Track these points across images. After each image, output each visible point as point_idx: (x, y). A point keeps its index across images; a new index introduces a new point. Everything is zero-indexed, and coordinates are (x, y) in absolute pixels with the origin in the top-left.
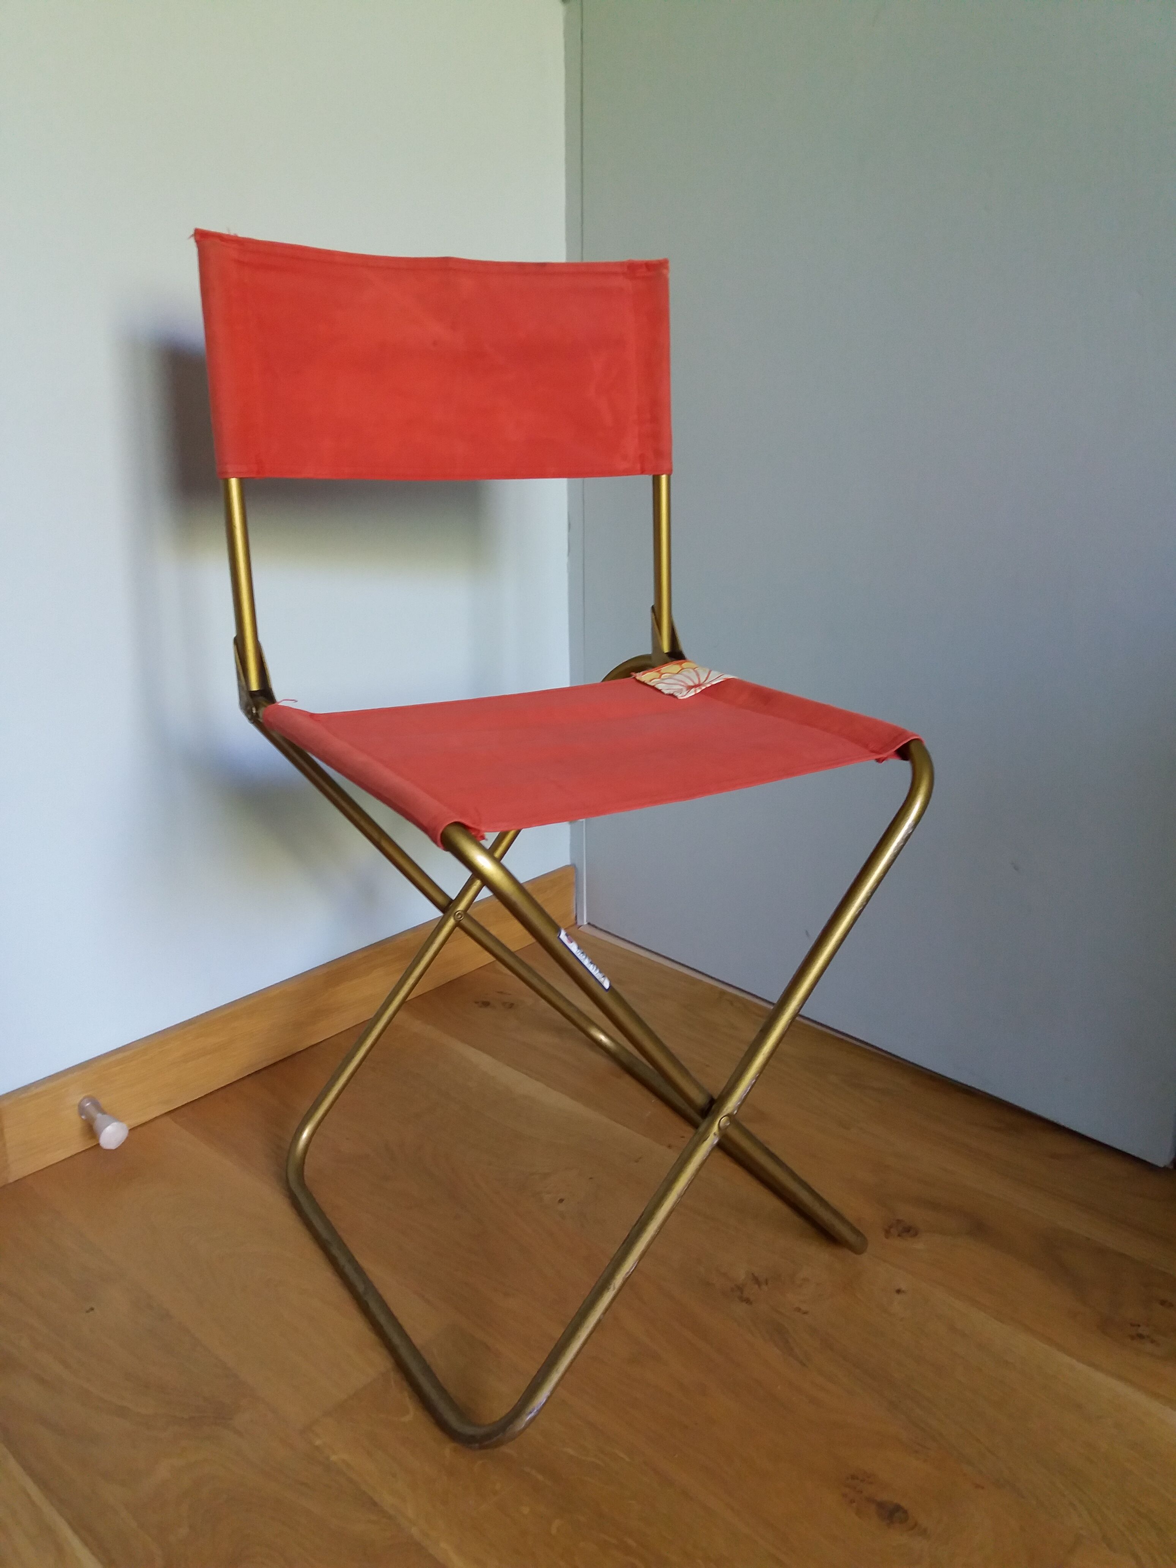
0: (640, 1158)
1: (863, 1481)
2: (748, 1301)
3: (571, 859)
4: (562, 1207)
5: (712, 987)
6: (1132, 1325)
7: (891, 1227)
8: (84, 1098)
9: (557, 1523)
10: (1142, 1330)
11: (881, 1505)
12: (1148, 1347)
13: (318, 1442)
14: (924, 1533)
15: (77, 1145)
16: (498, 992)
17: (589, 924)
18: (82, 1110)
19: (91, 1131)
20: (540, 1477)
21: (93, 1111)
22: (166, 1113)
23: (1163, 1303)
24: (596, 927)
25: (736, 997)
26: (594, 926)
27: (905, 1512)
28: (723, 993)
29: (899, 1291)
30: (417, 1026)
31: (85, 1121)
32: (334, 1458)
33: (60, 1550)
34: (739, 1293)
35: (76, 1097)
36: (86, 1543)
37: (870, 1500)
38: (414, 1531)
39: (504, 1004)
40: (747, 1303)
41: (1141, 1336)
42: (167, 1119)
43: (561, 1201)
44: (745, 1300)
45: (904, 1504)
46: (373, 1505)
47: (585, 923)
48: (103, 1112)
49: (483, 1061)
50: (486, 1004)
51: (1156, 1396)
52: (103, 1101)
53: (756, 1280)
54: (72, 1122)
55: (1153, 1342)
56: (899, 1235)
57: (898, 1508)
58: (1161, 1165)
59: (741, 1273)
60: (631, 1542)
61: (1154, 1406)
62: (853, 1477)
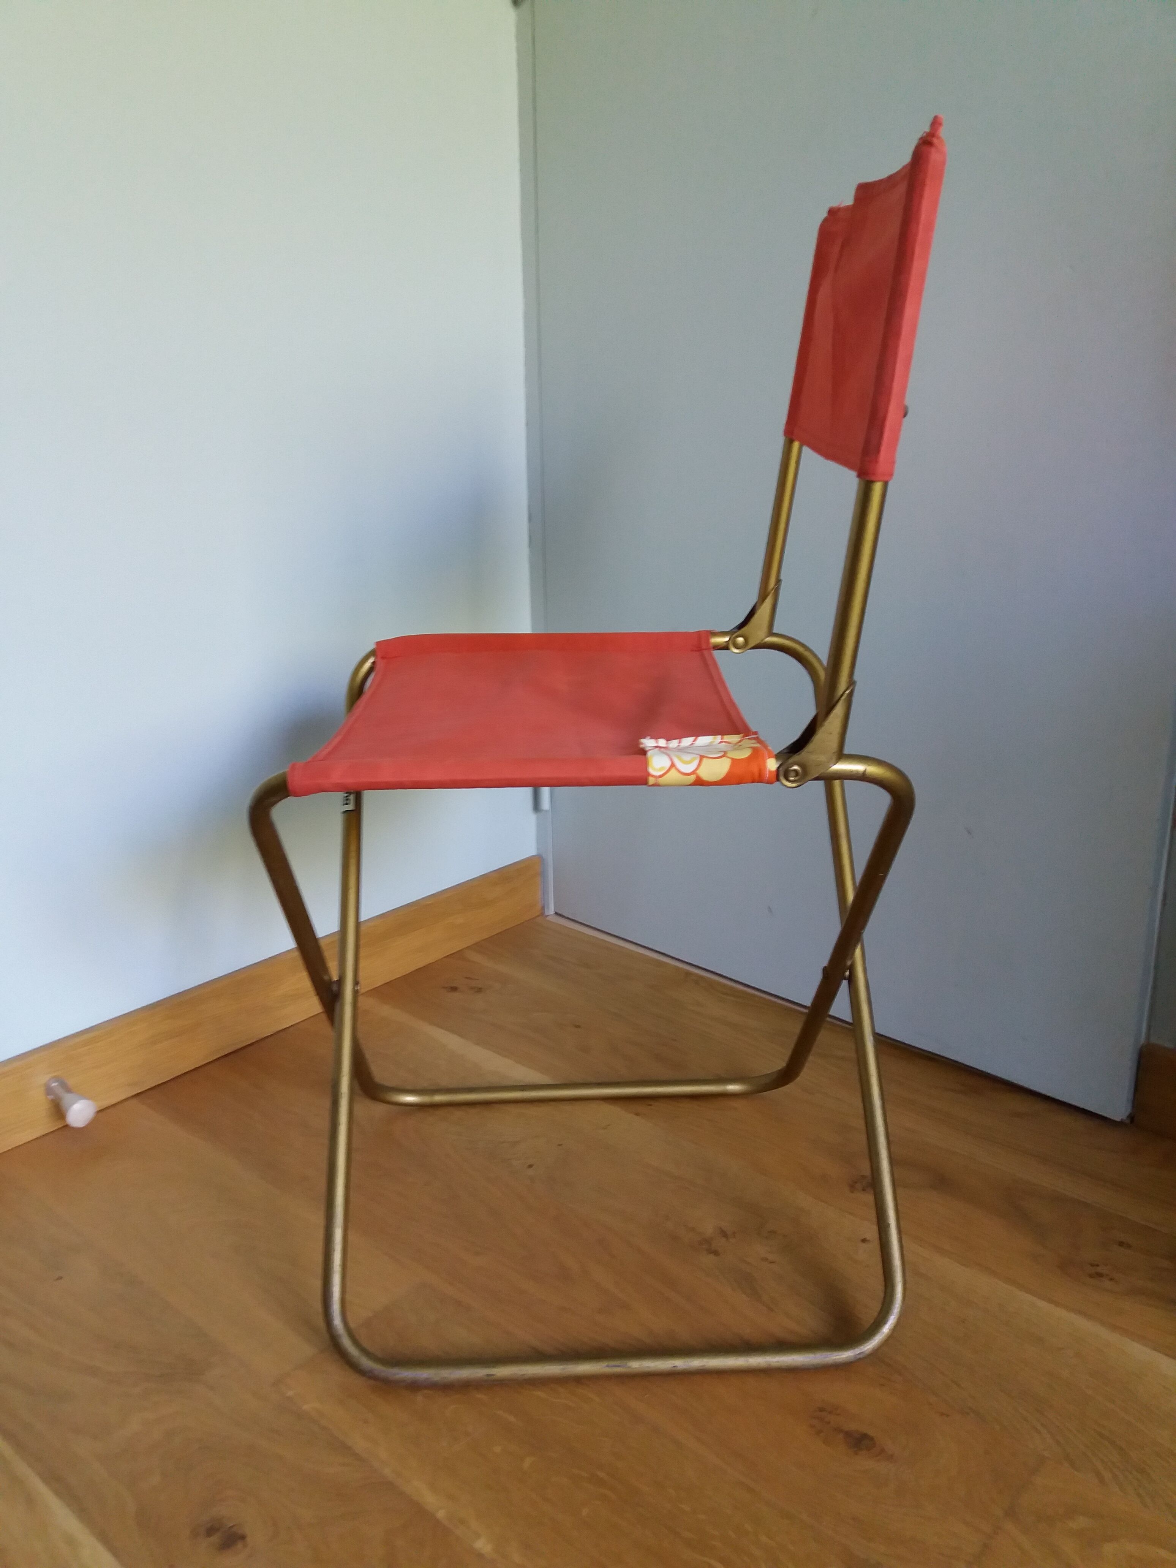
0: (609, 1125)
1: (830, 1413)
2: (716, 1253)
3: (538, 849)
4: (530, 1172)
5: (677, 969)
6: (1092, 1265)
7: (856, 1182)
8: (53, 1078)
9: (528, 1462)
10: (1099, 1269)
11: (848, 1434)
12: (1108, 1284)
13: (290, 1393)
14: (891, 1458)
15: (42, 1126)
16: (467, 978)
17: (556, 913)
18: (49, 1090)
19: (58, 1111)
20: (512, 1419)
21: (60, 1092)
22: (135, 1095)
23: (1121, 1244)
24: (563, 916)
25: (702, 977)
26: (560, 915)
27: (872, 1439)
28: (688, 974)
29: (864, 1241)
30: (385, 1010)
31: (53, 1101)
32: (305, 1407)
33: (30, 1501)
34: (708, 1246)
35: (42, 1078)
36: (57, 1493)
37: (839, 1430)
38: (387, 1472)
39: (472, 988)
40: (715, 1254)
41: (1100, 1275)
42: (134, 1101)
43: (530, 1166)
44: (713, 1252)
45: (871, 1432)
46: (344, 1448)
47: (552, 912)
48: (69, 1090)
49: (452, 1042)
50: (454, 989)
51: (1114, 1328)
52: (71, 1082)
53: (724, 1234)
54: (39, 1103)
55: (1111, 1279)
56: (864, 1190)
57: (865, 1436)
58: (1118, 1119)
59: (709, 1228)
60: (601, 1474)
61: (1113, 1338)
62: (821, 1410)
